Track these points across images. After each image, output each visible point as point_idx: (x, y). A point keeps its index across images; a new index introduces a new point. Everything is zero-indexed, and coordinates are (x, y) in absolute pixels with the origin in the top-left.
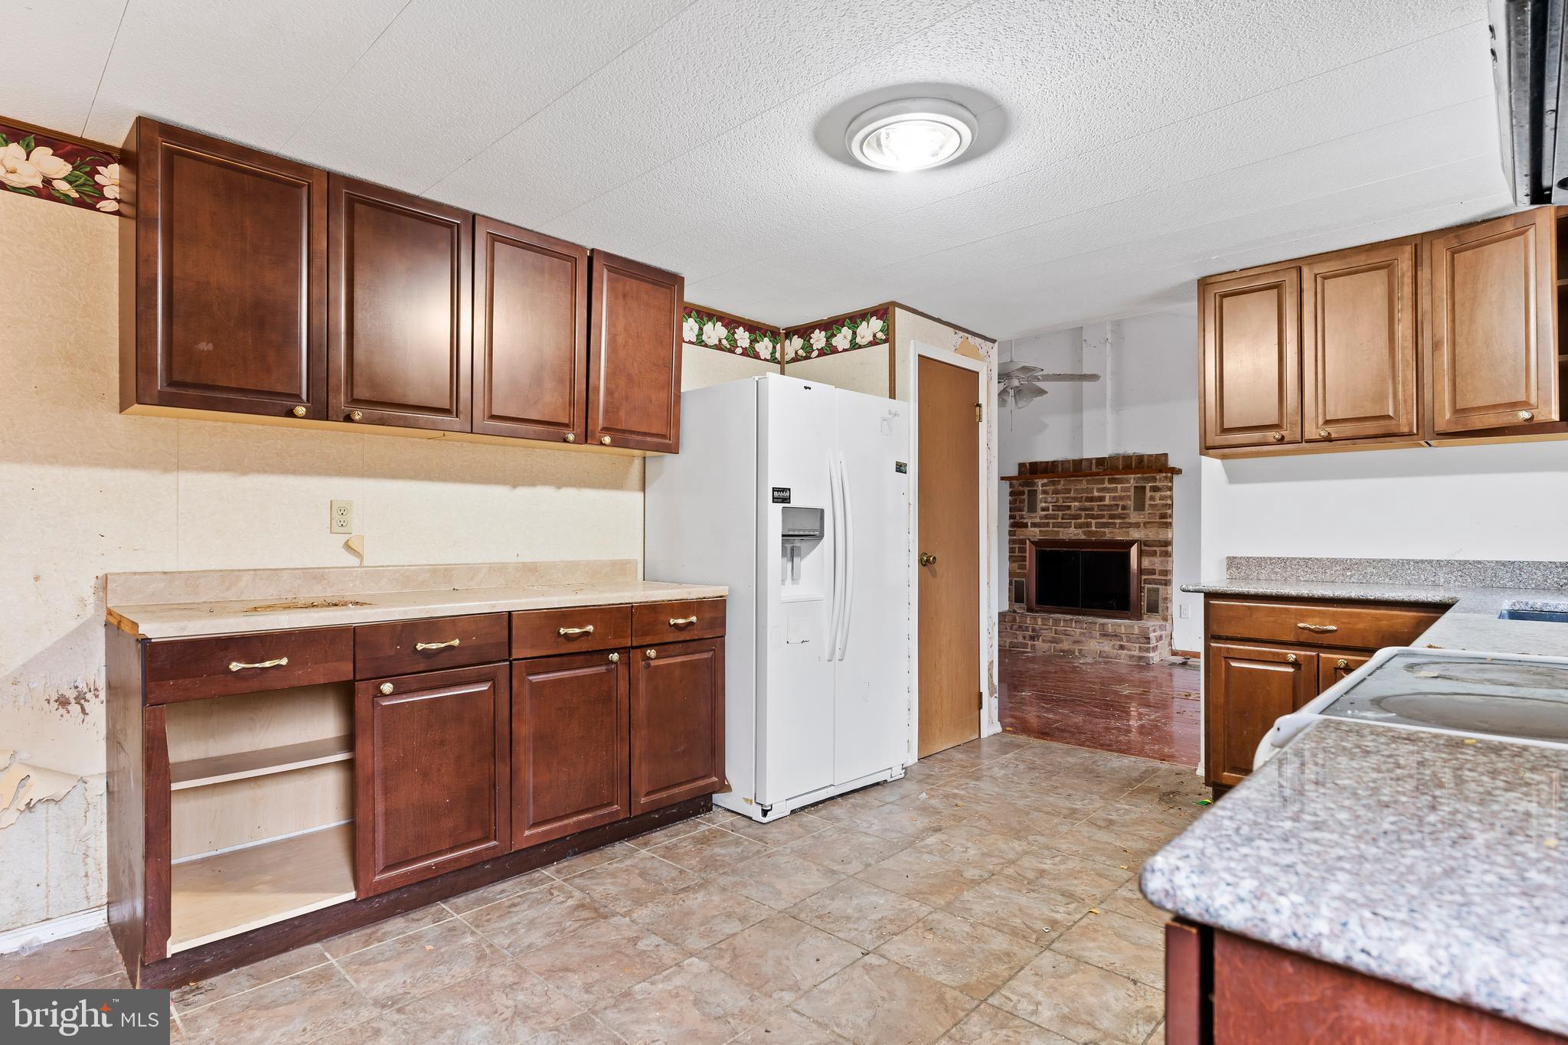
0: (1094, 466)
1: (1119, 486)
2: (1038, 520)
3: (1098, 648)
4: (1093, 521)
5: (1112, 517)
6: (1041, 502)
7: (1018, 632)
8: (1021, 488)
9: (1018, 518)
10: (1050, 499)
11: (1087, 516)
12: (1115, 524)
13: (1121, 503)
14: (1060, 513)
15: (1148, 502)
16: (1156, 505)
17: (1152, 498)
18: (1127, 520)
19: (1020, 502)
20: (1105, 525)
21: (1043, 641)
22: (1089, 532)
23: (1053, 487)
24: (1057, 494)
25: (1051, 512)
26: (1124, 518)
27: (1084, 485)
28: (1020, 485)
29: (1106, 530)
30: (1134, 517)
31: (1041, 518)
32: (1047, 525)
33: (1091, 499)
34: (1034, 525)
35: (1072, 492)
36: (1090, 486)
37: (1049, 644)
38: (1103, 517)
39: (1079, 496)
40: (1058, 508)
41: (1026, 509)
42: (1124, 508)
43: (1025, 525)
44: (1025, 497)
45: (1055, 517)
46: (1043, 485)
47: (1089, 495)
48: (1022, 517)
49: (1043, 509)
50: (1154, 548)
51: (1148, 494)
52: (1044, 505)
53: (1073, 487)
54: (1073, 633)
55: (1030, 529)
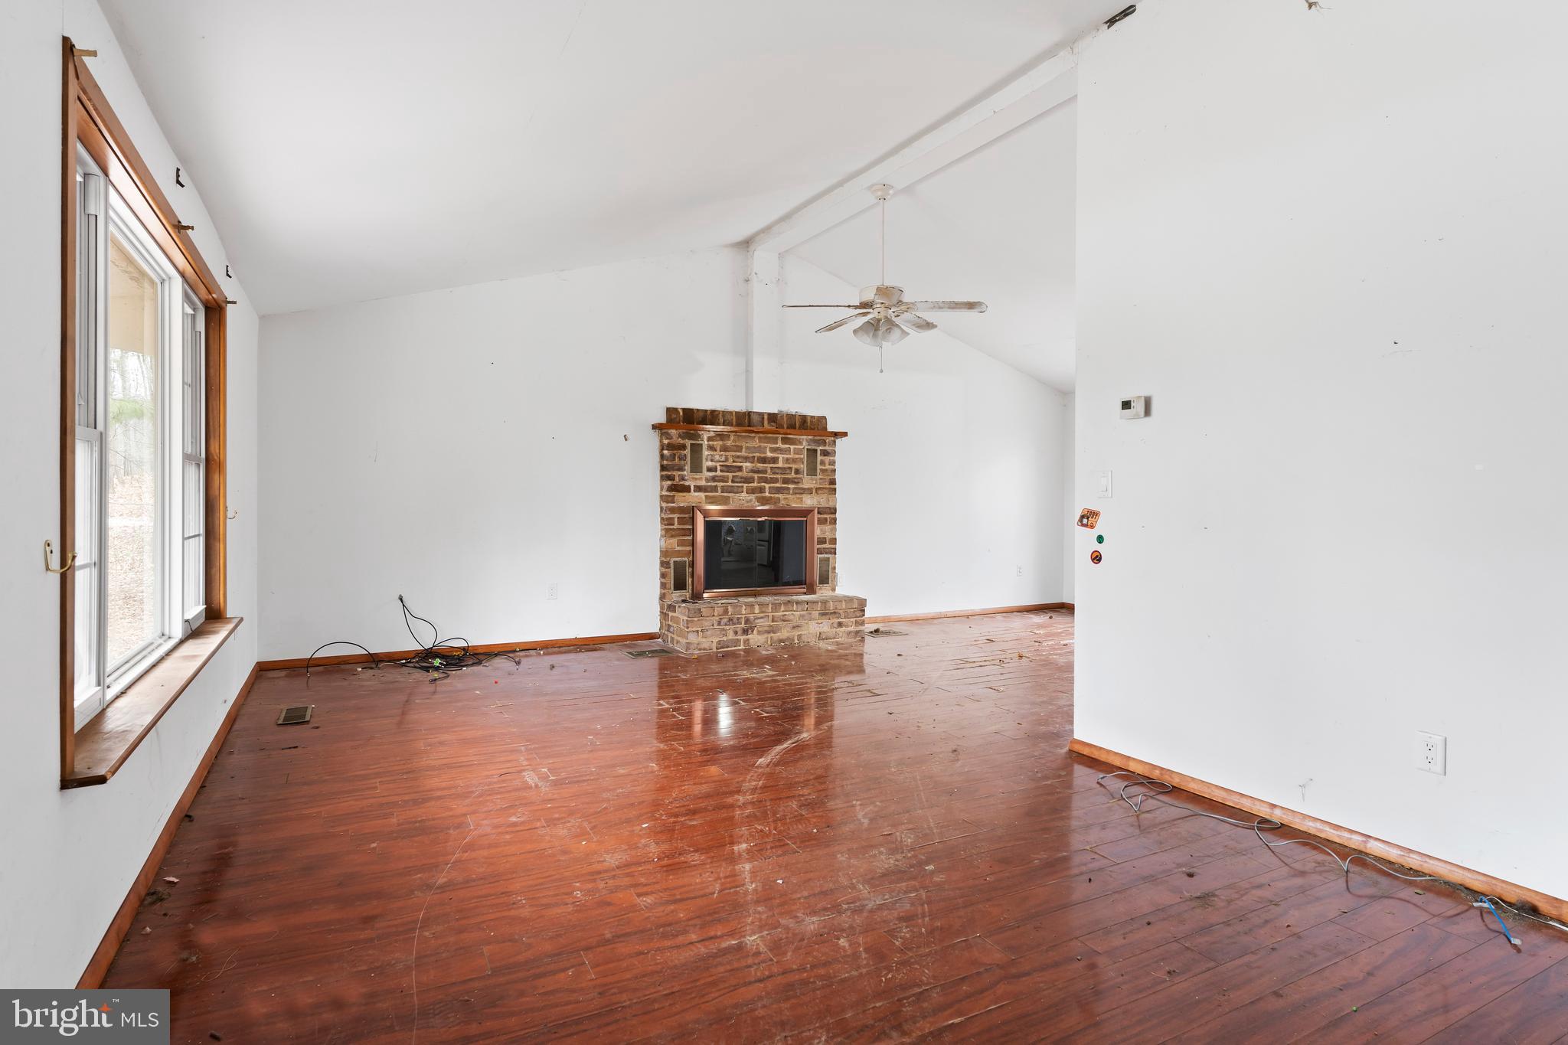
0: (766, 422)
1: (792, 447)
2: (703, 483)
3: (818, 630)
4: (767, 486)
5: (786, 481)
6: (707, 460)
7: (727, 627)
8: (681, 441)
9: (677, 479)
10: (717, 458)
11: (761, 480)
12: (788, 489)
13: (794, 466)
14: (730, 475)
15: (819, 467)
16: (826, 470)
17: (823, 463)
18: (800, 486)
19: (680, 459)
20: (779, 490)
21: (759, 633)
22: (764, 498)
23: (720, 443)
24: (725, 451)
25: (719, 473)
26: (798, 483)
27: (755, 443)
28: (680, 436)
29: (780, 496)
30: (807, 482)
31: (707, 480)
32: (715, 489)
33: (764, 460)
34: (699, 489)
35: (744, 450)
36: (763, 445)
37: (766, 635)
38: (776, 481)
39: (751, 455)
40: (728, 468)
41: (688, 467)
42: (797, 472)
43: (687, 489)
44: (687, 452)
45: (724, 480)
46: (710, 439)
47: (763, 456)
48: (683, 478)
49: (710, 470)
50: (825, 516)
51: (819, 458)
52: (710, 464)
53: (744, 445)
54: (792, 617)
55: (693, 493)
